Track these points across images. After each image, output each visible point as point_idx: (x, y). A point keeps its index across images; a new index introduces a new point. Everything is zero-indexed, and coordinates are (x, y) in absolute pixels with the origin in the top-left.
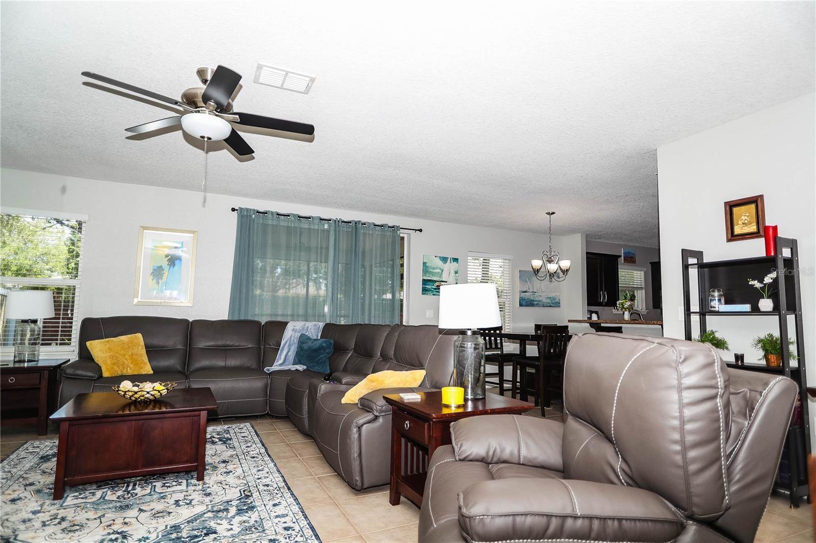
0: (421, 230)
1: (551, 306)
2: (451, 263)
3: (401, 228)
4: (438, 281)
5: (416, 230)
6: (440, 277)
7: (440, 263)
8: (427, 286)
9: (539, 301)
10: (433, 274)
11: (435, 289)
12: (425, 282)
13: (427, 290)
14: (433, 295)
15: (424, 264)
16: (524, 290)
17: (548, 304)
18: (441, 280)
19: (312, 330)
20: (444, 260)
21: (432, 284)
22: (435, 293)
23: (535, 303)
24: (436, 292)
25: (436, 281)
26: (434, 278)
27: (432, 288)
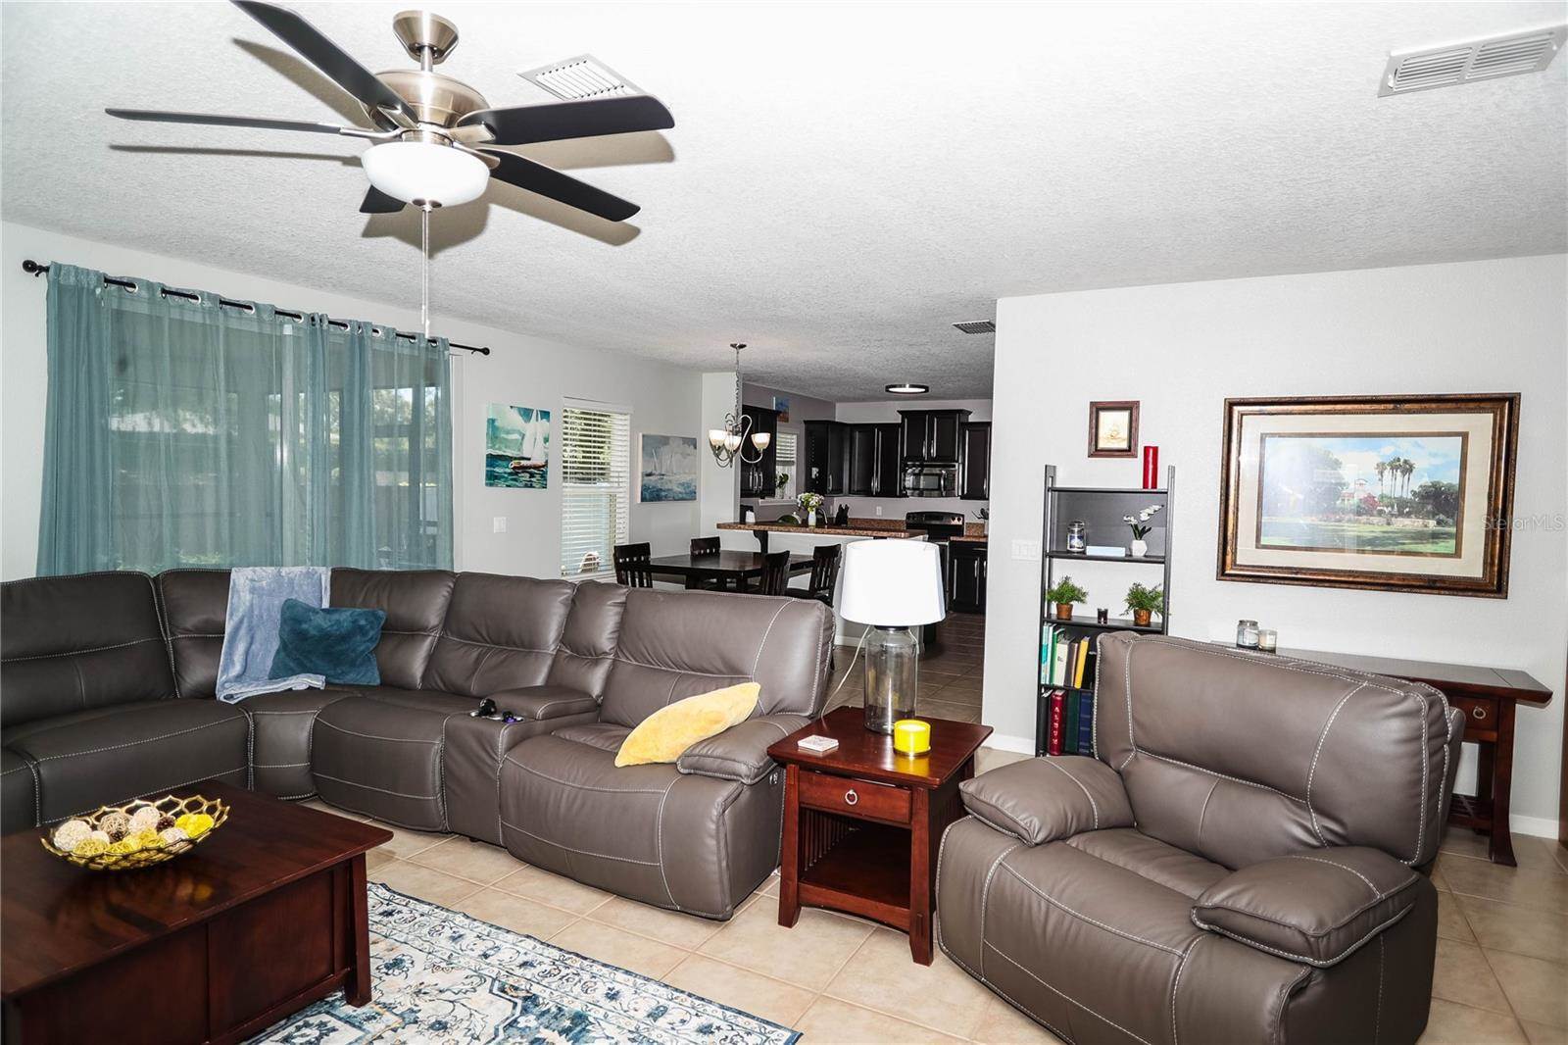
0: (486, 351)
1: (683, 499)
2: (537, 420)
3: (451, 345)
4: (516, 459)
5: (475, 350)
6: (519, 450)
7: (517, 420)
8: (496, 470)
9: (669, 490)
10: (507, 443)
11: (510, 474)
12: (492, 460)
13: (496, 478)
14: (507, 486)
15: (492, 422)
16: (649, 471)
17: (680, 496)
18: (521, 455)
19: (305, 588)
20: (526, 413)
21: (504, 464)
22: (510, 482)
23: (663, 494)
24: (512, 480)
25: (511, 459)
26: (509, 453)
27: (505, 473)
